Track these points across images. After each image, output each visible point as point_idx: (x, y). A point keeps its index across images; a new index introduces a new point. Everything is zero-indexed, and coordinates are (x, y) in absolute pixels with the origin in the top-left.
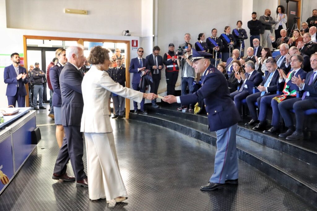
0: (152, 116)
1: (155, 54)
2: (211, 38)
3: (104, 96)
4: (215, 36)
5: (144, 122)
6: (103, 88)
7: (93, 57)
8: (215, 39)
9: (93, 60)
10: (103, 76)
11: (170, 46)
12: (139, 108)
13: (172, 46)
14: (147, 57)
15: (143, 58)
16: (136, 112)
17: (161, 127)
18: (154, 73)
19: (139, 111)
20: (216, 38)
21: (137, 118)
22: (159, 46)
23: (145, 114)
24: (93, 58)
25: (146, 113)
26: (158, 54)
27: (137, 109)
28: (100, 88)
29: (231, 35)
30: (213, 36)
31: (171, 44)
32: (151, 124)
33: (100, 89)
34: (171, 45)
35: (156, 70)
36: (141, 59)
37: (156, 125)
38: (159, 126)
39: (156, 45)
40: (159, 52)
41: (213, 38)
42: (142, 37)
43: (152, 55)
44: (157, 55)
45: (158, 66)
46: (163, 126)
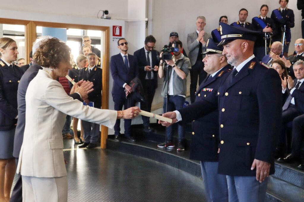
0: (143, 145)
1: (148, 48)
2: (238, 23)
3: (53, 119)
4: (243, 21)
5: (130, 155)
6: (51, 106)
7: (41, 56)
8: (244, 26)
9: (40, 61)
10: (50, 88)
11: (171, 35)
12: (122, 131)
13: (174, 37)
14: (135, 53)
15: (128, 55)
16: (117, 139)
17: (157, 162)
18: (147, 78)
19: (121, 137)
20: (246, 23)
21: (119, 147)
22: (154, 36)
23: (132, 142)
24: (41, 58)
25: (133, 140)
26: (152, 47)
27: (120, 133)
28: (47, 106)
29: (269, 18)
30: (241, 21)
31: (173, 33)
32: (140, 157)
33: (46, 108)
34: (174, 35)
35: (150, 72)
36: (125, 56)
37: (148, 160)
38: (154, 161)
39: (150, 34)
40: (154, 45)
41: (241, 23)
42: (128, 21)
43: (144, 50)
44: (151, 49)
45: (153, 67)
46: (160, 160)
